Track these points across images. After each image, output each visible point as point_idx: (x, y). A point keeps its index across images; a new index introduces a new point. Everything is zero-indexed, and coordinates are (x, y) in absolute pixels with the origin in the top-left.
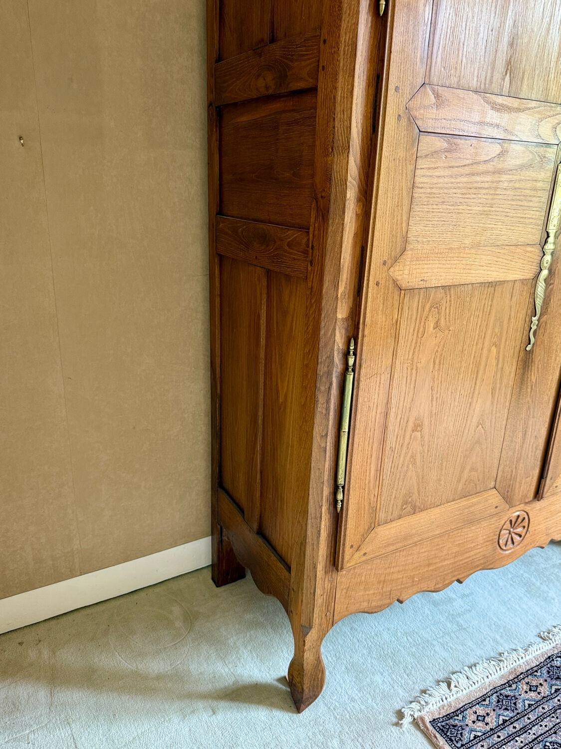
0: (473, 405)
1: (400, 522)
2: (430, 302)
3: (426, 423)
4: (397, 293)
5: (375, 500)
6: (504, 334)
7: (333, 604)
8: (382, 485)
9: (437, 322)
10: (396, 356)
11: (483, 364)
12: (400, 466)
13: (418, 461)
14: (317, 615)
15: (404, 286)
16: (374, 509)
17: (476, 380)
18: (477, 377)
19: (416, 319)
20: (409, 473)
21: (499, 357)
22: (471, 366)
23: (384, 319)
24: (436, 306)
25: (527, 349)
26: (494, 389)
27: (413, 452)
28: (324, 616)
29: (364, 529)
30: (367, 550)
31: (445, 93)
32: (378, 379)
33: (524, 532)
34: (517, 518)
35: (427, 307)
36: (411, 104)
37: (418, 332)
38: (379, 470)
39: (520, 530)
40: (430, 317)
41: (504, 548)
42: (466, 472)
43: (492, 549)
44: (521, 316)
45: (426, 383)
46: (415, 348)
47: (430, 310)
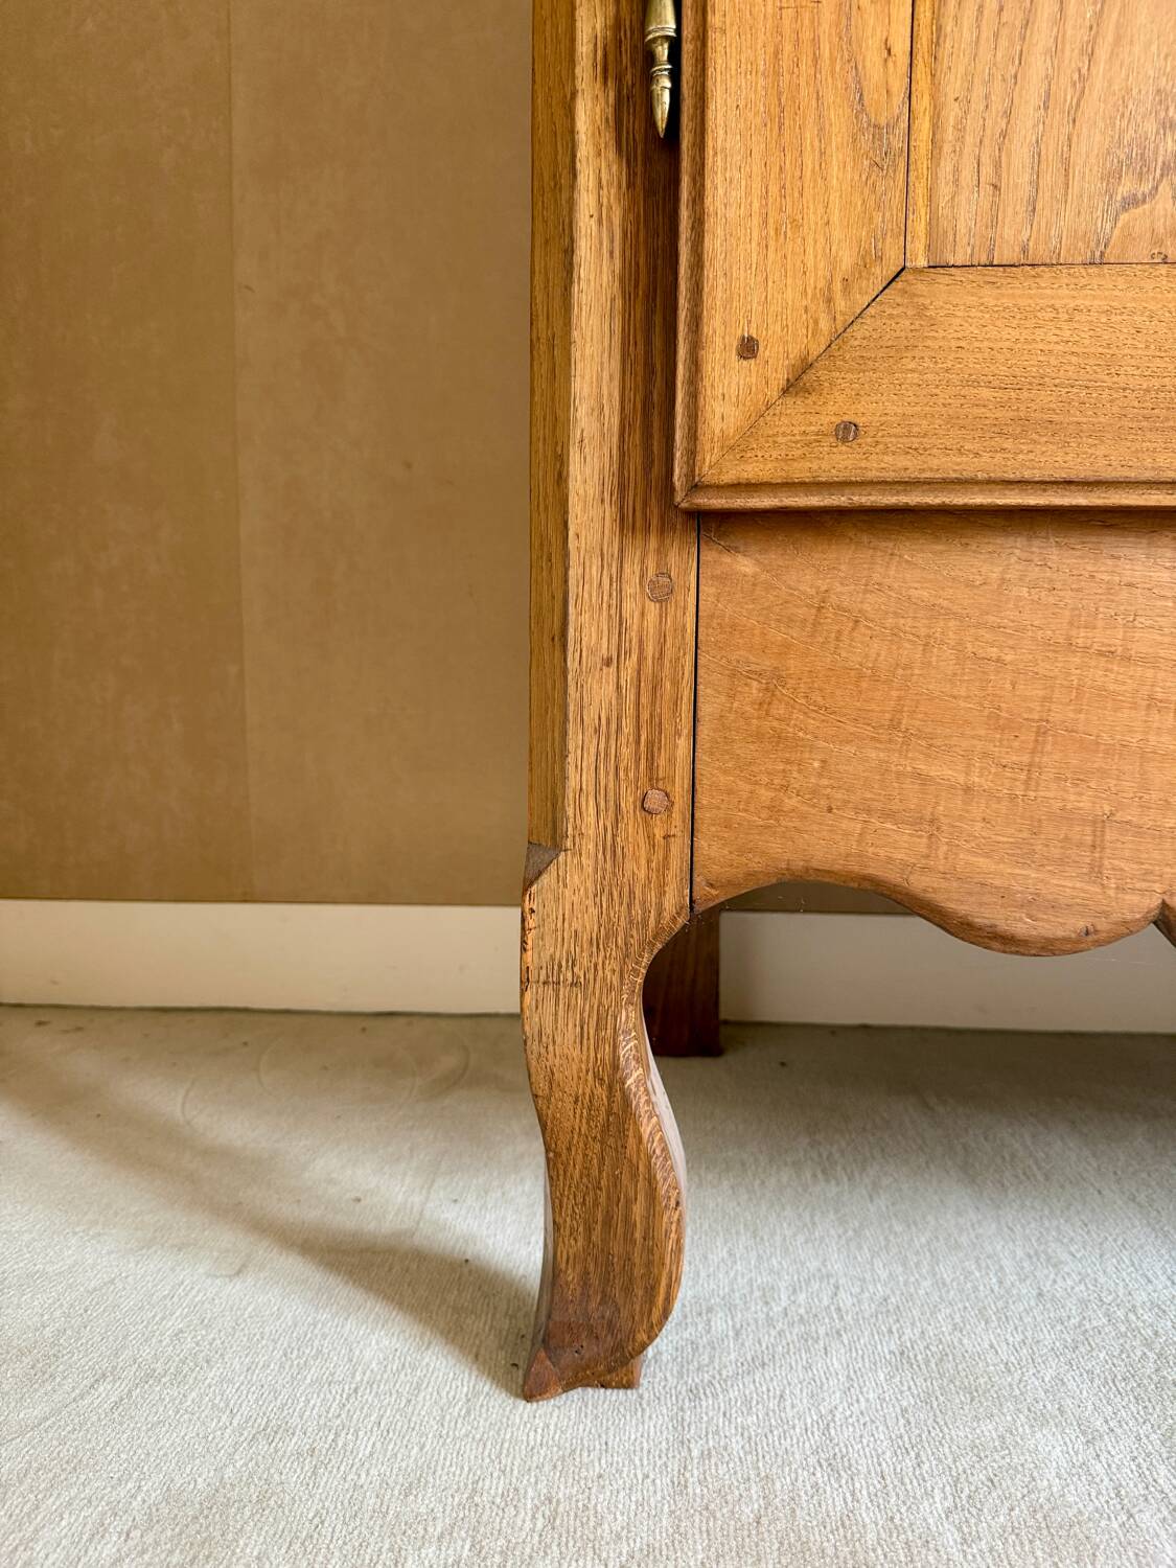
1: (1105, 291)
5: (898, 86)
7: (683, 744)
14: (588, 778)
16: (898, 143)
28: (628, 803)
29: (833, 263)
30: (864, 412)
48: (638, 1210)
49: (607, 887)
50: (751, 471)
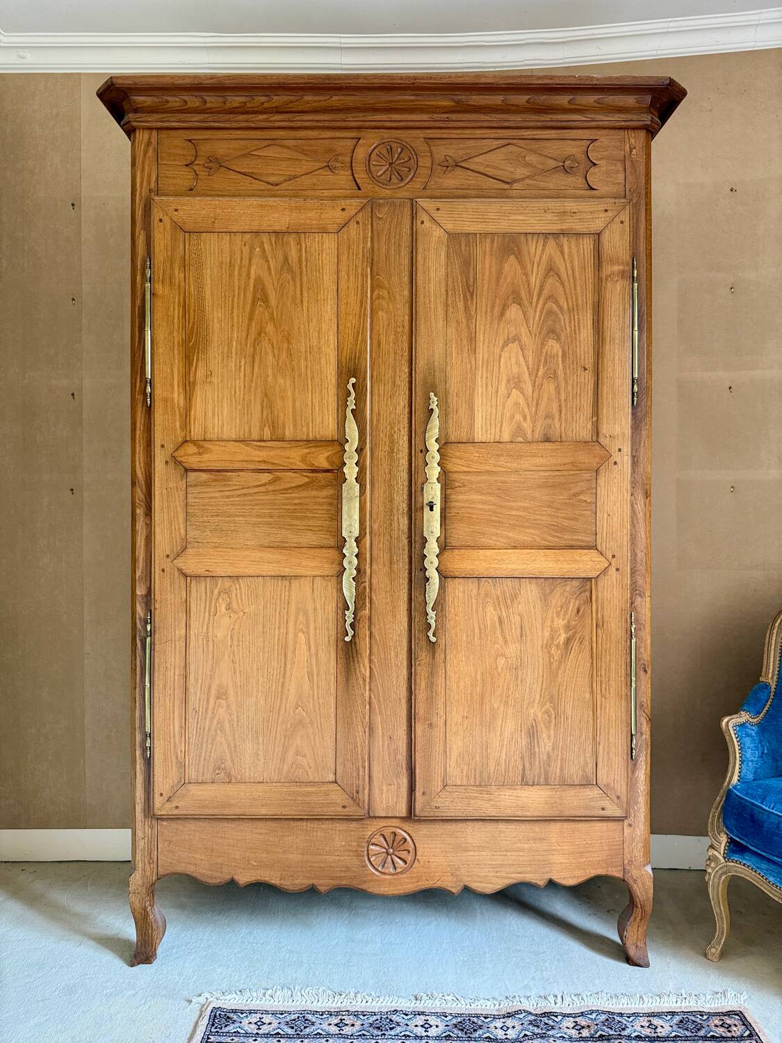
0: (286, 686)
1: (214, 787)
2: (218, 588)
3: (231, 694)
4: (183, 580)
5: (183, 755)
6: (312, 623)
7: (156, 852)
8: (189, 743)
9: (229, 605)
10: (190, 627)
11: (291, 647)
12: (207, 728)
13: (227, 727)
15: (188, 572)
16: (183, 764)
17: (285, 661)
18: (285, 658)
19: (206, 600)
20: (218, 739)
21: (309, 643)
22: (276, 648)
23: (173, 597)
24: (227, 592)
25: (346, 639)
26: (310, 674)
27: (220, 719)
28: (147, 862)
29: (174, 781)
30: (179, 805)
31: (207, 445)
32: (173, 645)
33: (409, 858)
34: (392, 836)
35: (216, 592)
36: (176, 454)
37: (209, 611)
38: (184, 728)
39: (404, 855)
40: (221, 600)
41: (379, 869)
42: (290, 754)
43: (359, 863)
44: (330, 608)
45: (226, 656)
46: (208, 624)
47: (219, 594)
48: (150, 932)
49: (143, 876)
50: (162, 813)
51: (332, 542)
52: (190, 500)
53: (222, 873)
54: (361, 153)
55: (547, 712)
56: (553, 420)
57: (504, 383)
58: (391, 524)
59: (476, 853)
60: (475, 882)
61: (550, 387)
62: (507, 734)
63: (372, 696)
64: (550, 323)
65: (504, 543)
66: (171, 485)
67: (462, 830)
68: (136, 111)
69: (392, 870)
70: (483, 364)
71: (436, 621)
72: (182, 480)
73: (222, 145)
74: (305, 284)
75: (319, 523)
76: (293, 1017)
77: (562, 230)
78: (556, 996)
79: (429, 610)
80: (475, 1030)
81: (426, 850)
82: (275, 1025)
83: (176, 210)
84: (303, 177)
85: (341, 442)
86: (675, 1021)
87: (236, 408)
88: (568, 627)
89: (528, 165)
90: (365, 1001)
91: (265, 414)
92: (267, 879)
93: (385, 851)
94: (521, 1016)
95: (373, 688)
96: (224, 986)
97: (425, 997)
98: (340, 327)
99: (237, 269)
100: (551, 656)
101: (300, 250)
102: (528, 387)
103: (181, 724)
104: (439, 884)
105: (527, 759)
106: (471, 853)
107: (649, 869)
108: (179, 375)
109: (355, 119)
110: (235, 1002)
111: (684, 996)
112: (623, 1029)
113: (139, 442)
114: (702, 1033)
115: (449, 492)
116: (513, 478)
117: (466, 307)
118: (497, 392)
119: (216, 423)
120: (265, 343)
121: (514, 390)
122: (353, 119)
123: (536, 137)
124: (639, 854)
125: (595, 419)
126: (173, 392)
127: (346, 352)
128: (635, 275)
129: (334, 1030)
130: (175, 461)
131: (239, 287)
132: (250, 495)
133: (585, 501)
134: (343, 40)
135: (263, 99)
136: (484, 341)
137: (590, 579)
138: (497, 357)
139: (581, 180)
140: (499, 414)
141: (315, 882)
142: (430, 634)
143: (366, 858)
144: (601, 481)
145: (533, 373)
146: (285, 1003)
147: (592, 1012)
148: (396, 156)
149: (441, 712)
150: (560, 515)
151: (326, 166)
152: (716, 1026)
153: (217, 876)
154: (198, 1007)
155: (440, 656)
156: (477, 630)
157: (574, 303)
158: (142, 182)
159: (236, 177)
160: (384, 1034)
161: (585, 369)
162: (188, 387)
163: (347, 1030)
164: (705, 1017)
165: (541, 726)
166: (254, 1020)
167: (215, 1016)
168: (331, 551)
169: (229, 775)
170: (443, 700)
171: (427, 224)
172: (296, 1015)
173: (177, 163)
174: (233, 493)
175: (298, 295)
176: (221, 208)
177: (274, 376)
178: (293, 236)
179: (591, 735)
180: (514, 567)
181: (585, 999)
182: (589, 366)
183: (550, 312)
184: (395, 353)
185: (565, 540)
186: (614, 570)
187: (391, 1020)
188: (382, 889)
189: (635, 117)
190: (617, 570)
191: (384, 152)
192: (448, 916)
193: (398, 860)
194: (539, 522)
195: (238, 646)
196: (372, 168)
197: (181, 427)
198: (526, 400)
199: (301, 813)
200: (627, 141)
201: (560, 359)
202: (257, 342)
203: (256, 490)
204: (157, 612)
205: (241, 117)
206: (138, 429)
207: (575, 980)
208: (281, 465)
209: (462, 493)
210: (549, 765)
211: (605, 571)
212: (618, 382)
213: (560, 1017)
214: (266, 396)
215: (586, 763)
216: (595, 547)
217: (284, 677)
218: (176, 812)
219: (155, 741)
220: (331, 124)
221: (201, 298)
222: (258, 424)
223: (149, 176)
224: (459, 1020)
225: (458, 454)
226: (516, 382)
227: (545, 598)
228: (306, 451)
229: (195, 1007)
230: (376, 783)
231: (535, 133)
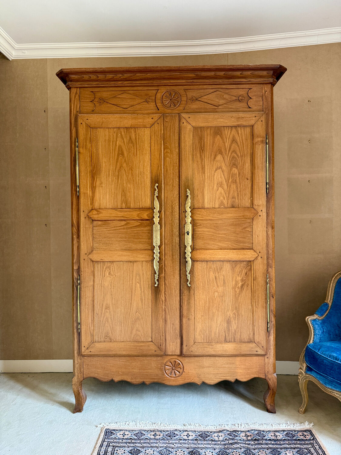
0: (132, 304)
1: (104, 344)
3: (111, 307)
4: (92, 263)
5: (93, 331)
6: (142, 279)
7: (82, 369)
8: (95, 326)
9: (110, 272)
10: (95, 281)
11: (134, 289)
12: (102, 321)
13: (110, 320)
15: (94, 260)
16: (93, 335)
17: (132, 294)
18: (132, 293)
19: (101, 271)
20: (106, 325)
21: (141, 287)
22: (128, 289)
23: (88, 270)
24: (109, 267)
25: (155, 285)
26: (141, 299)
27: (107, 317)
28: (79, 373)
29: (89, 342)
30: (91, 350)
31: (100, 210)
32: (88, 288)
33: (181, 371)
34: (174, 362)
35: (105, 267)
36: (89, 214)
37: (102, 275)
38: (93, 320)
39: (179, 369)
40: (106, 271)
41: (169, 375)
42: (134, 331)
43: (162, 373)
44: (149, 274)
45: (109, 293)
46: (102, 280)
47: (106, 269)
48: (81, 400)
49: (78, 378)
50: (85, 354)
51: (149, 248)
52: (94, 232)
53: (108, 377)
54: (159, 96)
55: (234, 314)
56: (235, 199)
57: (216, 185)
58: (172, 240)
59: (208, 369)
60: (207, 380)
61: (234, 186)
62: (219, 322)
63: (166, 308)
64: (234, 161)
65: (217, 247)
66: (87, 226)
67: (202, 360)
68: (71, 81)
69: (174, 376)
70: (207, 178)
71: (190, 278)
72: (91, 224)
73: (105, 93)
74: (138, 148)
75: (144, 240)
76: (137, 432)
77: (238, 125)
78: (239, 424)
79: (188, 273)
80: (207, 437)
81: (187, 368)
82: (129, 435)
83: (87, 119)
84: (136, 105)
85: (152, 208)
86: (284, 434)
87: (112, 196)
88: (242, 280)
89: (224, 99)
90: (164, 426)
91: (123, 198)
92: (126, 379)
93: (171, 368)
94: (225, 432)
95: (166, 305)
96: (110, 421)
97: (187, 425)
98: (152, 164)
99: (111, 142)
100: (235, 291)
101: (136, 134)
102: (225, 187)
103: (92, 319)
104: (193, 381)
105: (227, 332)
106: (205, 369)
107: (275, 375)
108: (89, 184)
109: (156, 82)
110: (114, 427)
111: (289, 424)
112: (264, 437)
113: (75, 210)
114: (294, 438)
115: (195, 227)
116: (220, 222)
117: (201, 155)
118: (213, 188)
119: (104, 202)
120: (123, 171)
121: (220, 188)
122: (155, 82)
123: (228, 88)
124: (271, 369)
125: (252, 199)
126: (87, 190)
127: (154, 174)
128: (267, 142)
129: (152, 437)
130: (88, 217)
131: (112, 149)
132: (117, 230)
133: (248, 231)
134: (151, 44)
135: (121, 75)
136: (208, 168)
137: (250, 261)
138: (213, 175)
139: (245, 104)
140: (214, 197)
141: (145, 380)
142: (188, 283)
143: (164, 371)
144: (255, 223)
145: (227, 181)
146: (134, 427)
147: (252, 430)
148: (173, 96)
149: (193, 314)
150: (238, 236)
151: (145, 101)
152: (300, 435)
153: (107, 379)
154: (100, 428)
155: (192, 292)
156: (206, 282)
157: (243, 153)
158: (74, 108)
159: (110, 106)
160: (172, 439)
161: (248, 179)
162: (93, 188)
163: (158, 437)
164: (296, 432)
165: (232, 319)
166: (122, 433)
167: (107, 432)
168: (149, 251)
169: (111, 339)
170: (193, 309)
171: (185, 124)
172: (138, 432)
173: (88, 101)
174: (111, 229)
175: (135, 152)
176: (105, 118)
177: (126, 183)
178: (133, 129)
179: (252, 322)
180: (220, 257)
181: (250, 425)
182: (249, 178)
183: (233, 157)
184: (173, 174)
185: (241, 246)
186: (260, 257)
187: (174, 433)
188: (171, 383)
189: (266, 79)
190: (261, 257)
191: (168, 95)
192: (197, 393)
193: (177, 372)
194: (230, 239)
195: (113, 288)
196: (164, 102)
197: (90, 204)
198: (224, 191)
199: (139, 353)
200: (263, 88)
201: (238, 175)
202: (119, 170)
203: (120, 228)
204: (82, 276)
205: (112, 83)
206: (74, 204)
207: (246, 418)
208: (129, 218)
209: (200, 228)
210: (235, 334)
211: (256, 258)
212: (260, 184)
213: (240, 432)
214: (123, 191)
215: (250, 334)
216: (252, 249)
217: (131, 301)
218: (90, 353)
219: (82, 325)
220: (148, 84)
221: (98, 154)
222: (120, 202)
223: (77, 106)
224: (201, 433)
225: (198, 213)
226: (220, 185)
227: (233, 269)
228: (139, 212)
229: (99, 429)
230: (167, 341)
231: (227, 86)
